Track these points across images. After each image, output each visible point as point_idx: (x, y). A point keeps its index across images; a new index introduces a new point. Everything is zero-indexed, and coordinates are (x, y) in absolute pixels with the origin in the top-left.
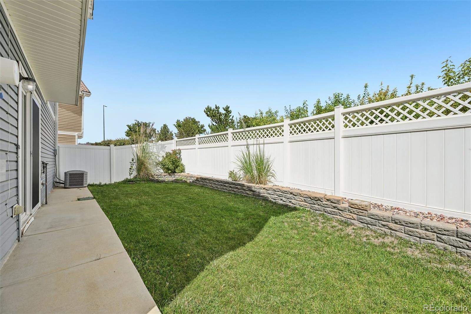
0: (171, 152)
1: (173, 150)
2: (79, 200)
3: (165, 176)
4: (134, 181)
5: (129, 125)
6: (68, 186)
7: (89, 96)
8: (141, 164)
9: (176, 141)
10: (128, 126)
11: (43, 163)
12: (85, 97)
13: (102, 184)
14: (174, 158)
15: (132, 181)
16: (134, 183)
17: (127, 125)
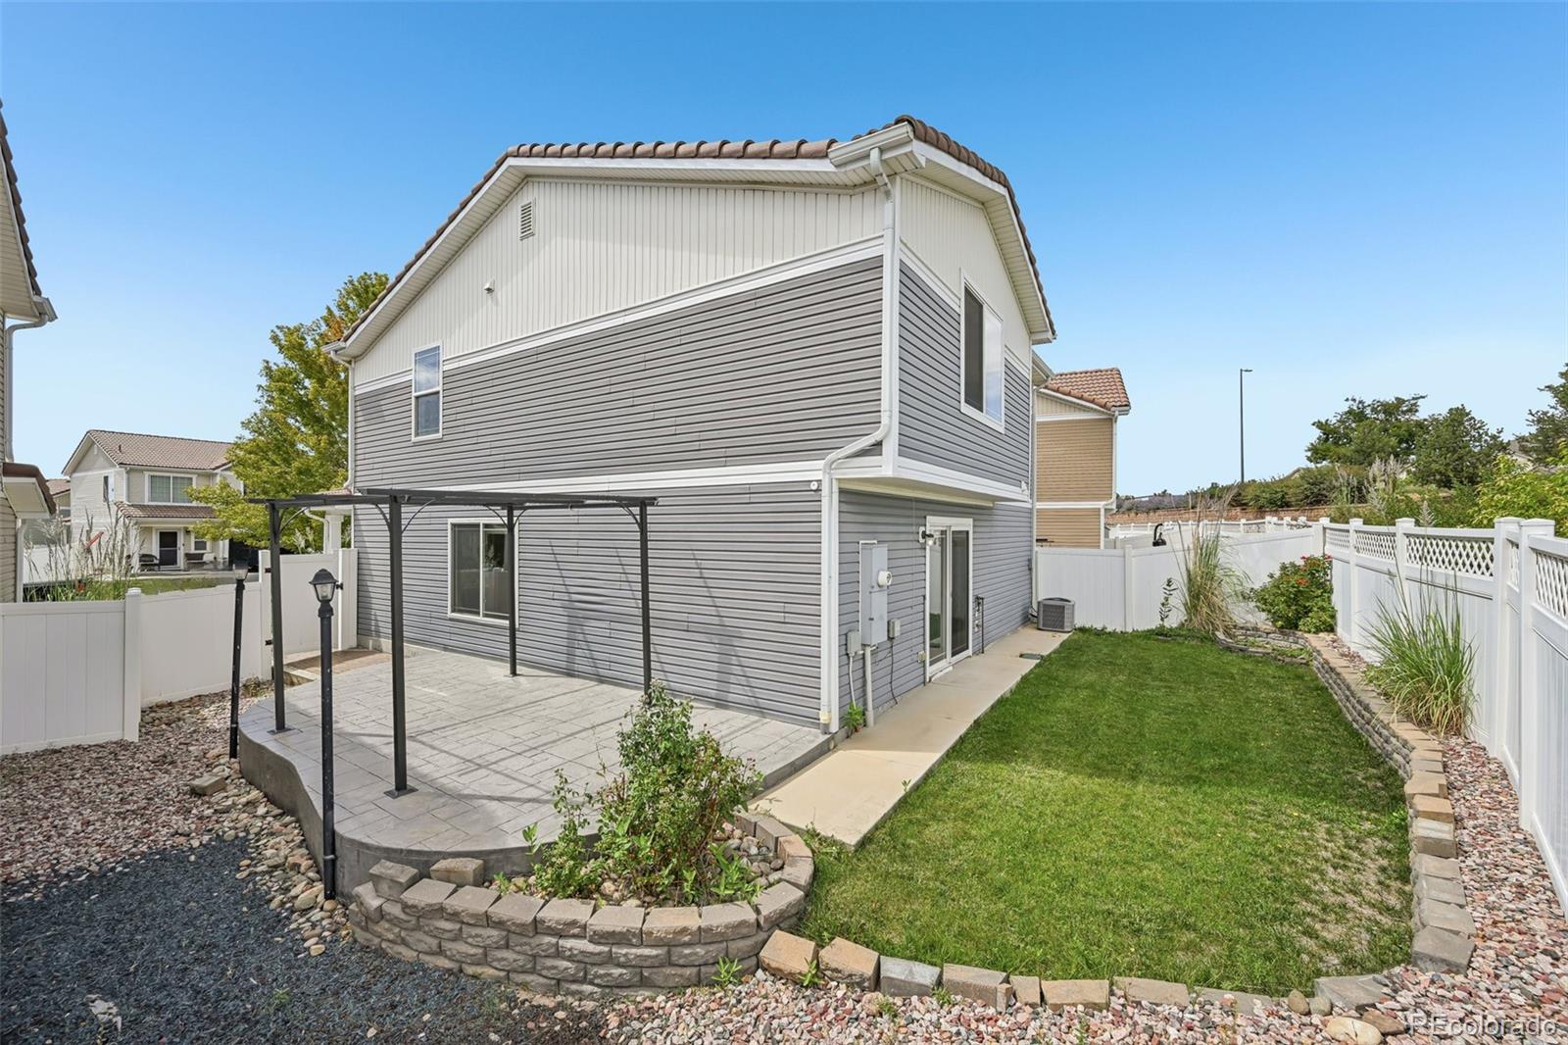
0: (1300, 563)
1: (1306, 556)
2: (1021, 656)
3: (1268, 633)
4: (1170, 636)
5: (1324, 422)
6: (1041, 627)
7: (1126, 413)
8: (1200, 589)
9: (1324, 529)
10: (1319, 425)
11: (978, 598)
12: (1119, 417)
13: (1109, 630)
14: (1293, 587)
15: (1166, 635)
16: (1168, 641)
17: (1313, 424)
